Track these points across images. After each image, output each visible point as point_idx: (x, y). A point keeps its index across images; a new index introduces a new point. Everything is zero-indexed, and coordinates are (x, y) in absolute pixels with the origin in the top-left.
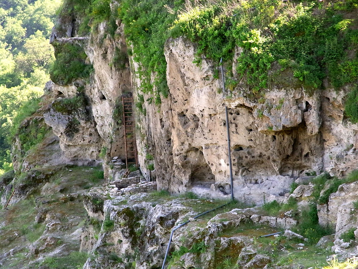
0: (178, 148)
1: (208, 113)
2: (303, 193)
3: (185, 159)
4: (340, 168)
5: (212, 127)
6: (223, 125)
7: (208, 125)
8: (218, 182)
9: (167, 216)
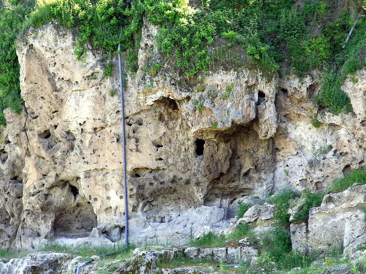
0: (35, 183)
1: (92, 127)
2: (259, 215)
3: (46, 199)
4: (315, 177)
5: (98, 145)
6: (116, 141)
7: (91, 143)
8: (101, 225)
9: (42, 265)
